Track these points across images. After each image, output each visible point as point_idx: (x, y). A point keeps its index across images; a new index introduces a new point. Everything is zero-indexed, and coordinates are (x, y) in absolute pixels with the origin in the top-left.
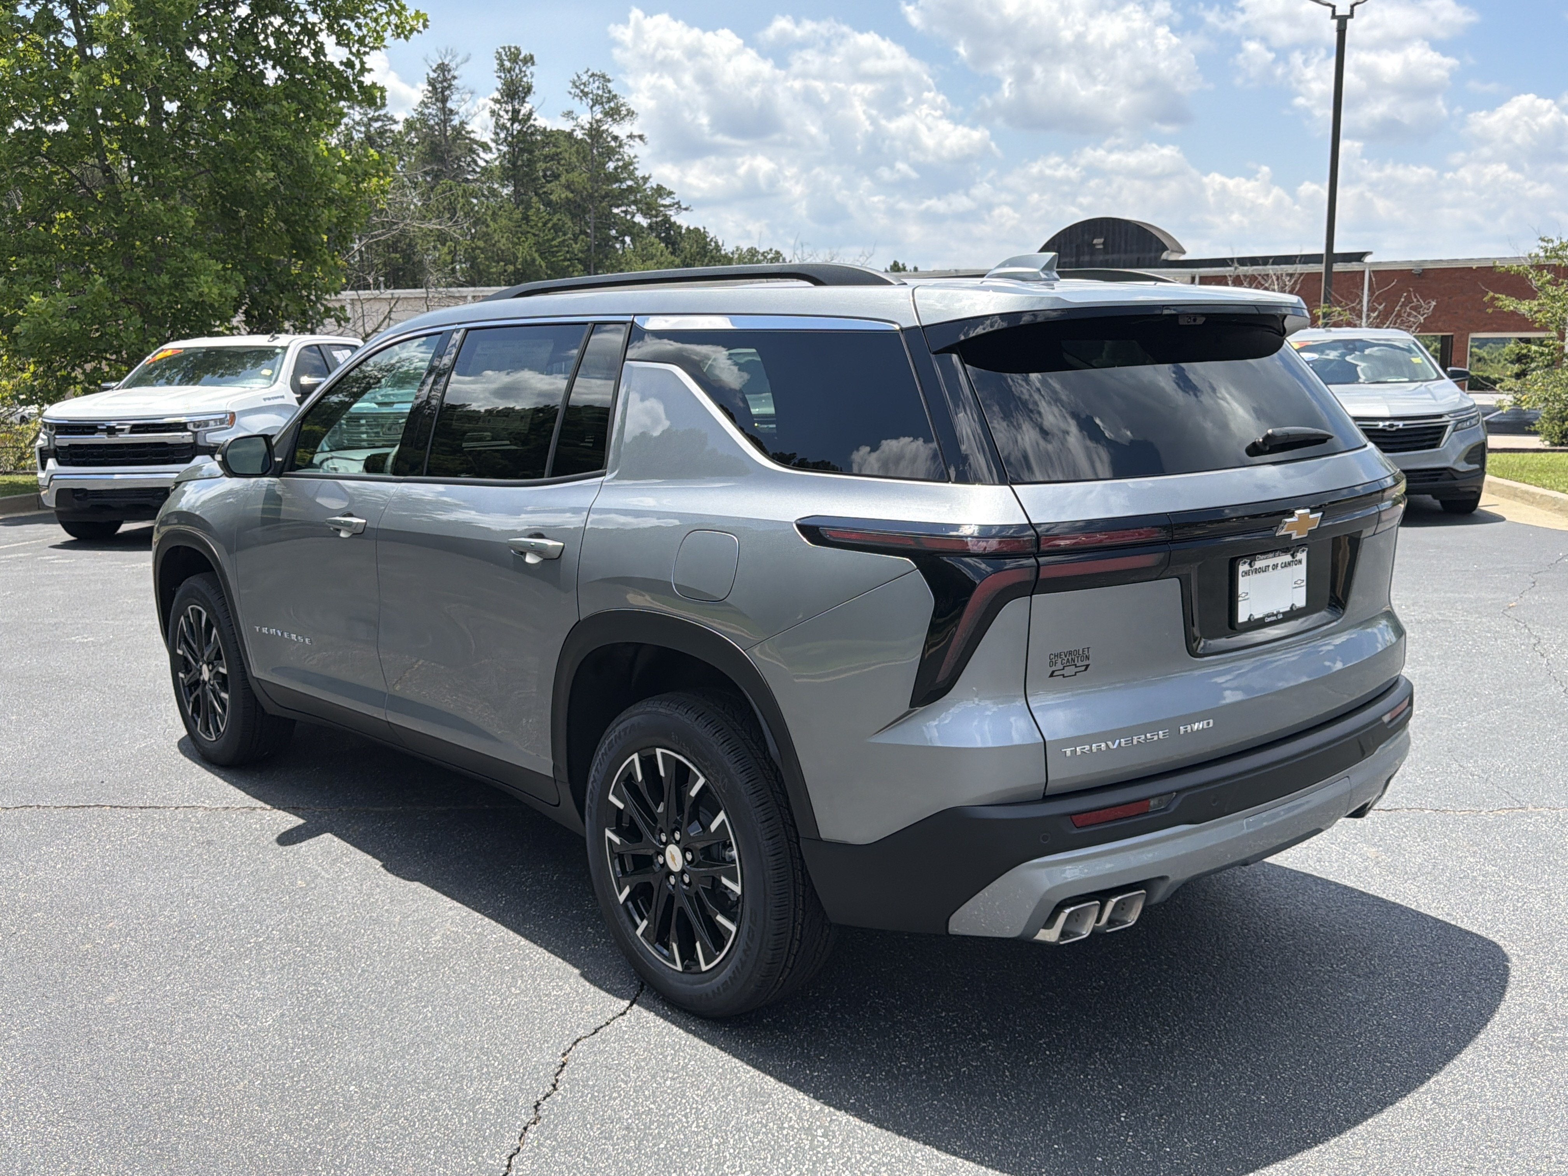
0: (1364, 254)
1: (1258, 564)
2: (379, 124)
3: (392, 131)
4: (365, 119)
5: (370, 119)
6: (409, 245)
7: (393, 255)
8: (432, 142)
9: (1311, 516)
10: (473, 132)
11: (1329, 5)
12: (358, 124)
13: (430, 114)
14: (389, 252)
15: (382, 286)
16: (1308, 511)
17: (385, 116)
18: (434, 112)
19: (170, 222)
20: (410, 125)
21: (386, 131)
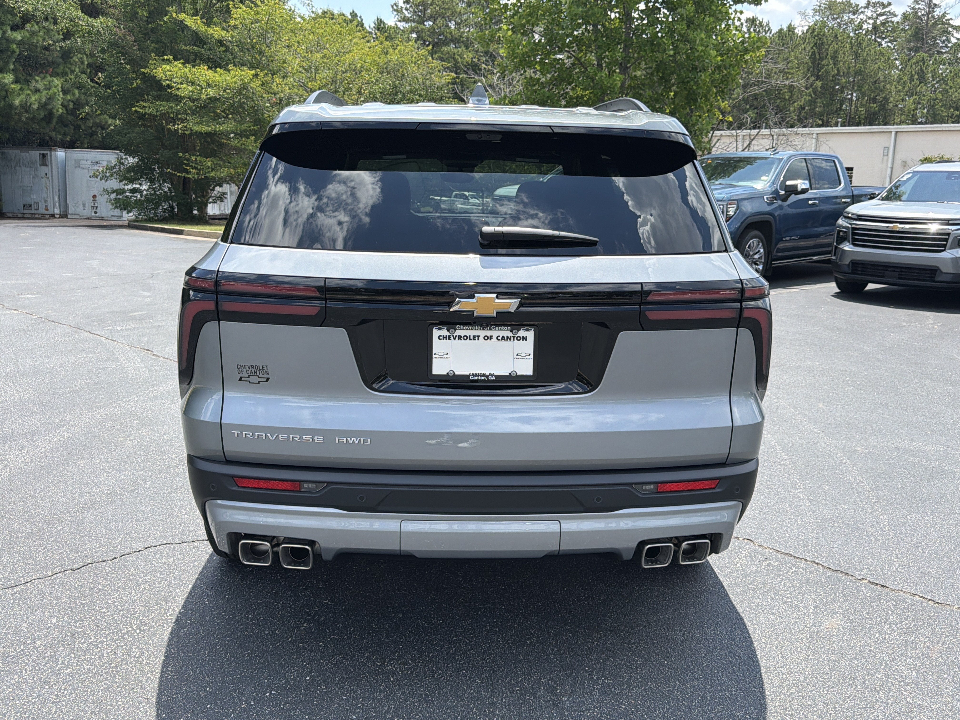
1: (458, 333)
2: (885, 17)
3: (892, 22)
4: (875, 15)
5: (878, 15)
6: (885, 98)
7: (872, 105)
8: (917, 28)
9: (497, 301)
10: (951, 19)
12: (869, 18)
13: (919, 8)
14: (870, 103)
15: (839, 124)
16: (495, 295)
17: (889, 12)
18: (921, 7)
19: (609, 85)
20: (905, 16)
21: (888, 22)
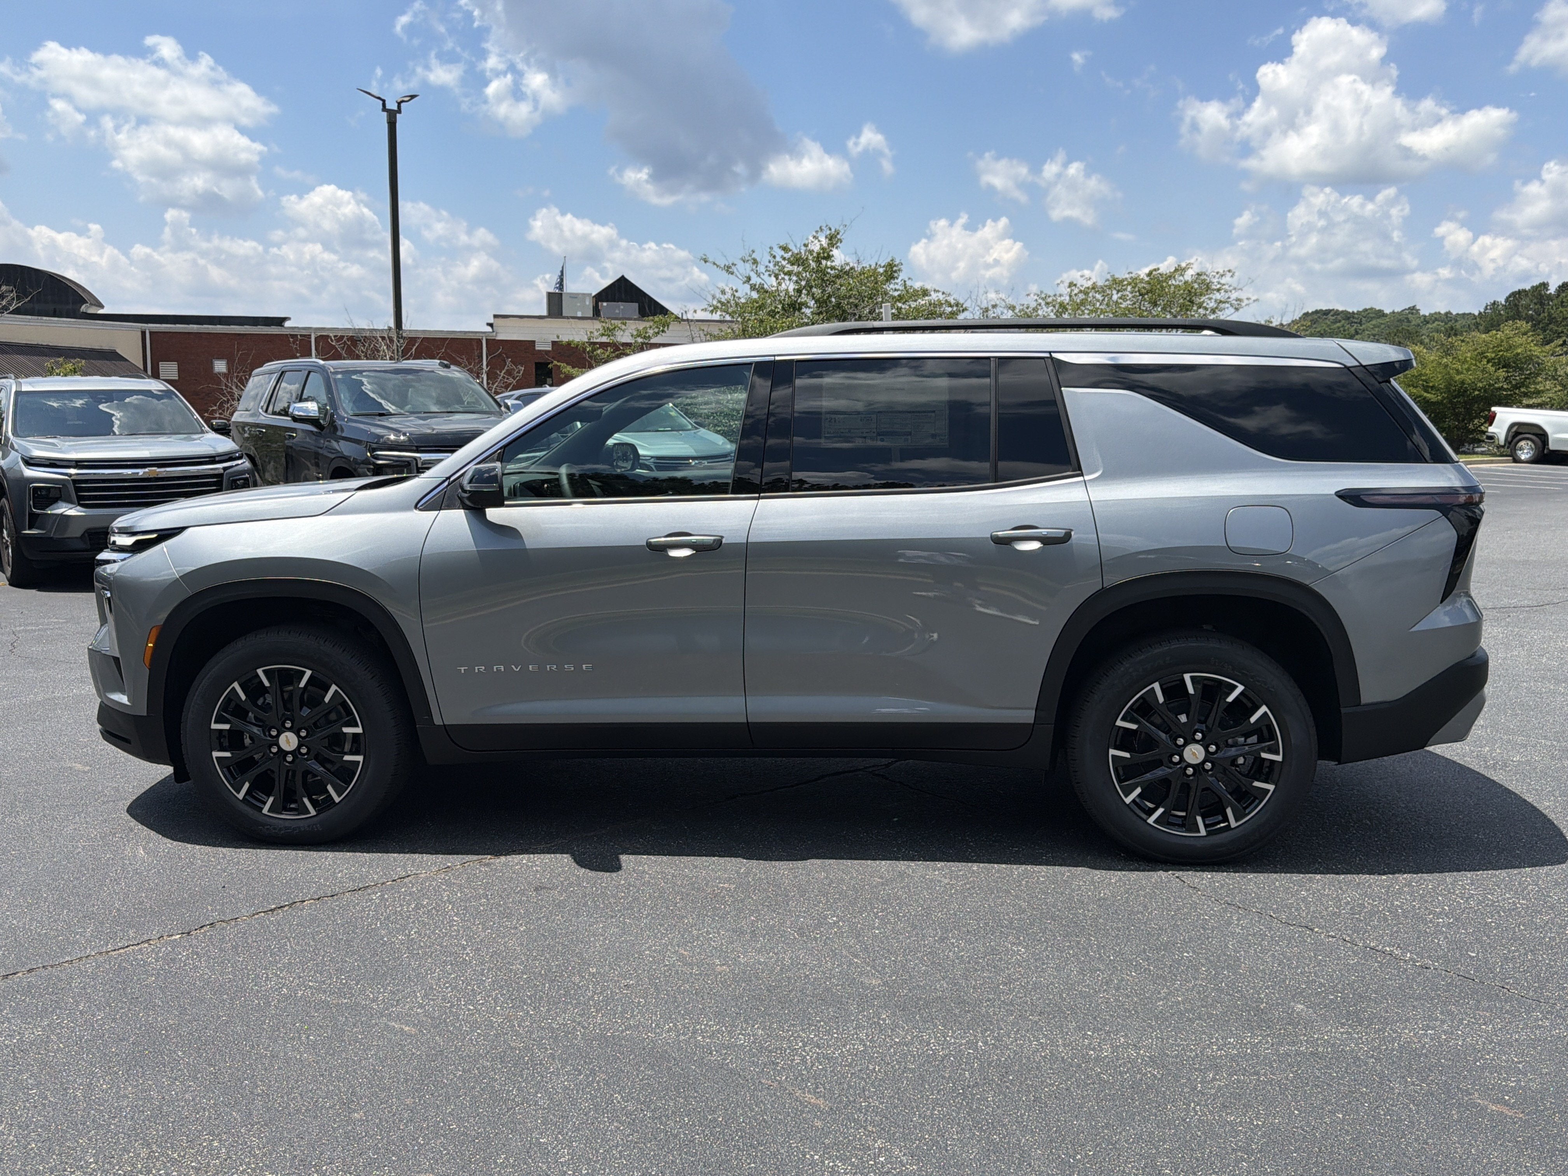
0: (285, 319)
11: (379, 98)
